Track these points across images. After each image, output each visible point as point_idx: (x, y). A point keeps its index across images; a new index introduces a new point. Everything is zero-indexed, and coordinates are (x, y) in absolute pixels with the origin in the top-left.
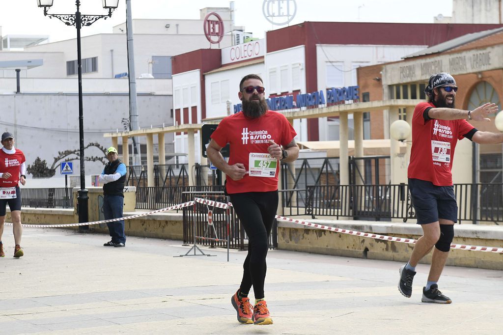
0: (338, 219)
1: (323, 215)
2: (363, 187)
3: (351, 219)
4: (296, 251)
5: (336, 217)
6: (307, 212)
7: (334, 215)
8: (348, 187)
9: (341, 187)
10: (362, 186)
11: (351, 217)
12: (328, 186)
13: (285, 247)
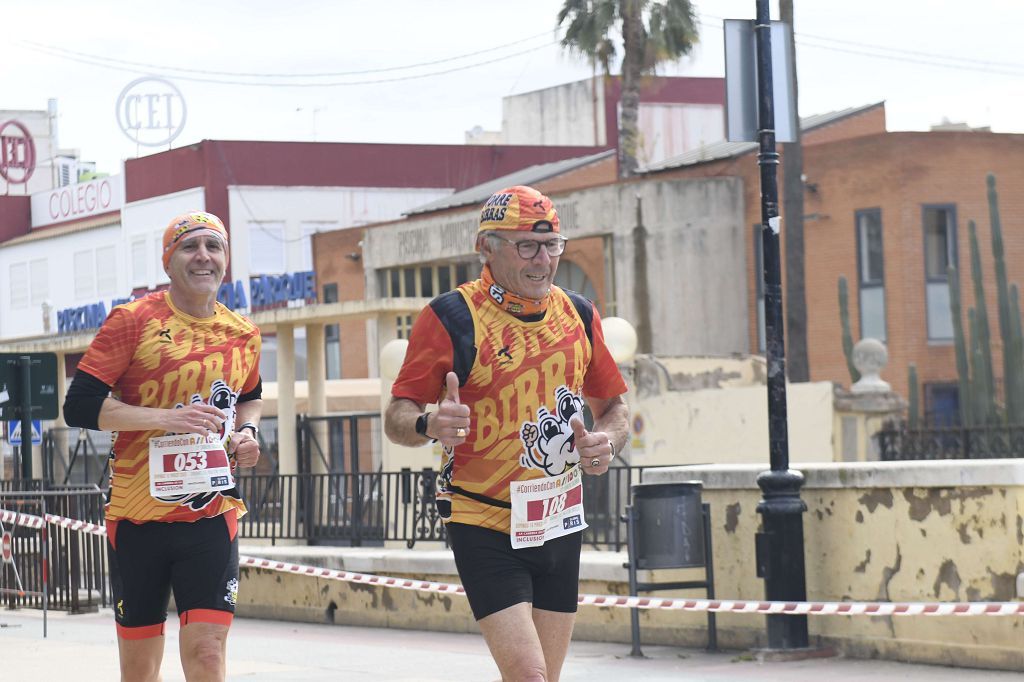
0: (273, 544)
2: (326, 479)
3: (302, 544)
5: (270, 541)
7: (266, 536)
8: (294, 480)
9: (280, 479)
10: (322, 476)
11: (301, 541)
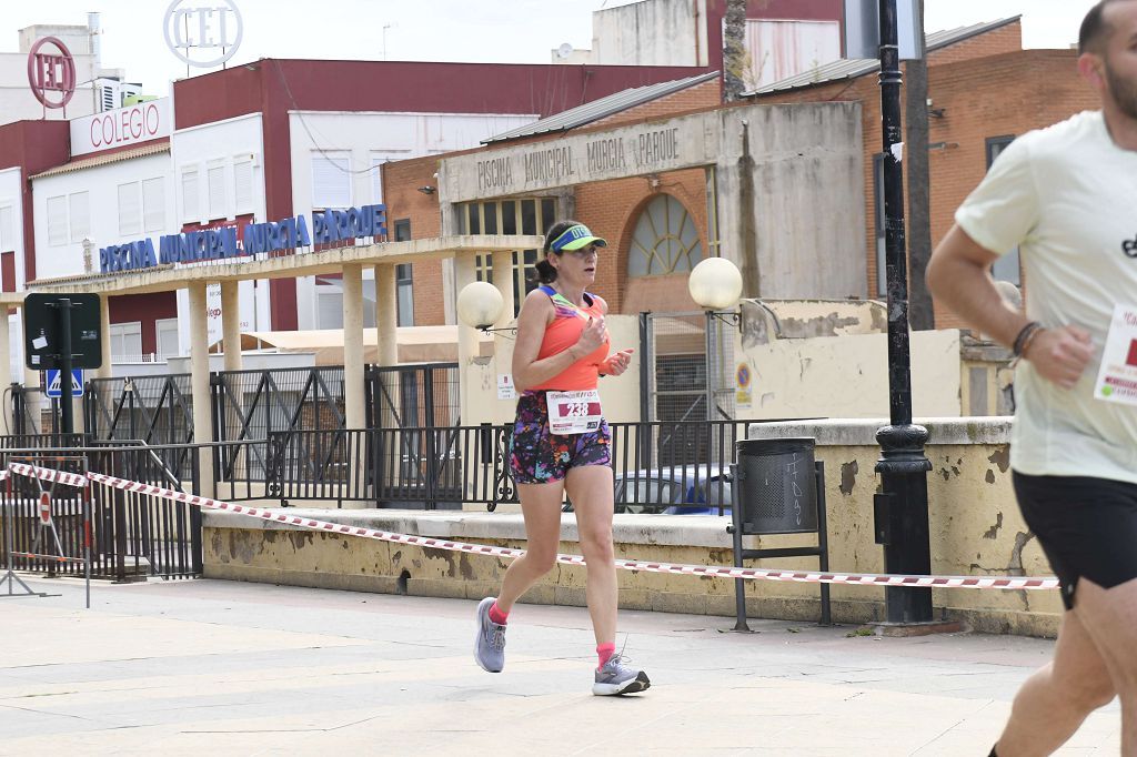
1: (307, 498)
4: (246, 580)
6: (271, 493)
10: (394, 431)
12: (317, 433)
13: (219, 572)
